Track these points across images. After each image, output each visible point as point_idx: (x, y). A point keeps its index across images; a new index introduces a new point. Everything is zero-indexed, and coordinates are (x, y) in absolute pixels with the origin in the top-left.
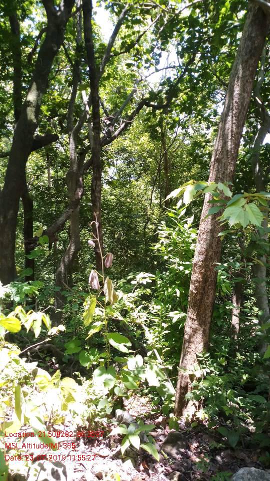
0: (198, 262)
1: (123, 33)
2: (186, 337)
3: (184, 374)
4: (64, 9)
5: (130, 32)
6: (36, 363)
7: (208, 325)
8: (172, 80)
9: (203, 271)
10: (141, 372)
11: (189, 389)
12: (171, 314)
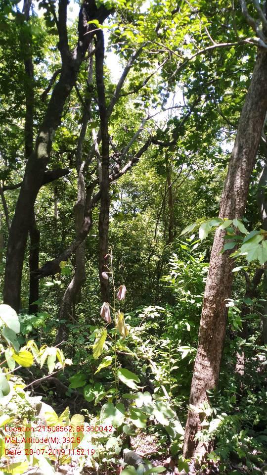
0: (209, 297)
1: (132, 75)
2: (196, 373)
5: (138, 74)
6: (40, 398)
7: (219, 362)
8: (179, 118)
9: (214, 306)
11: (198, 428)
12: (180, 349)
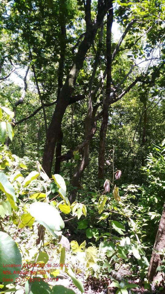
1: (127, 37)
2: (160, 230)
3: (157, 254)
4: (97, 22)
10: (129, 249)
11: (159, 264)
12: (150, 214)
